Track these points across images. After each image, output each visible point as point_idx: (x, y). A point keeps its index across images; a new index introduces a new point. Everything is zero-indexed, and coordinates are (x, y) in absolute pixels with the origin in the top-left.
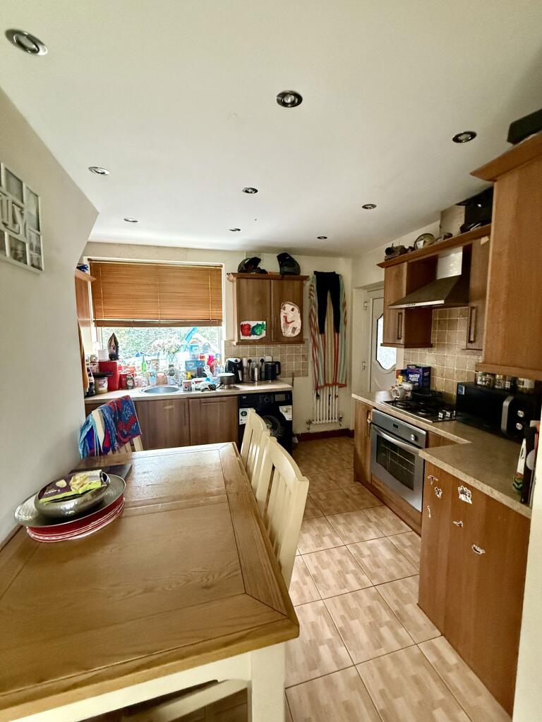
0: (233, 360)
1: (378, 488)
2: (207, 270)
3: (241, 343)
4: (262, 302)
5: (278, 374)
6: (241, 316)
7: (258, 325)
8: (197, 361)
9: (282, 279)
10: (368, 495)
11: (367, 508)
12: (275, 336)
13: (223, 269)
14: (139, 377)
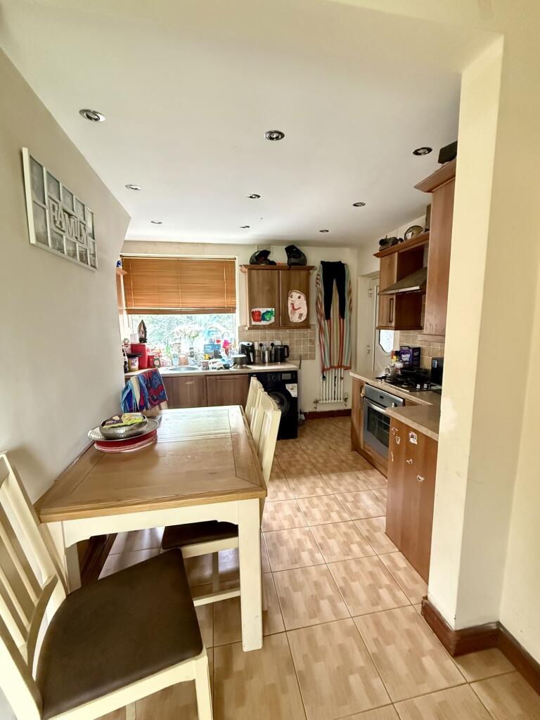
0: (245, 343)
1: (369, 453)
2: (222, 262)
3: (252, 328)
4: (271, 291)
5: (287, 357)
6: (252, 303)
7: (268, 312)
8: (214, 345)
9: (289, 269)
10: (362, 460)
11: (359, 470)
12: (283, 322)
13: (236, 261)
14: (164, 358)
